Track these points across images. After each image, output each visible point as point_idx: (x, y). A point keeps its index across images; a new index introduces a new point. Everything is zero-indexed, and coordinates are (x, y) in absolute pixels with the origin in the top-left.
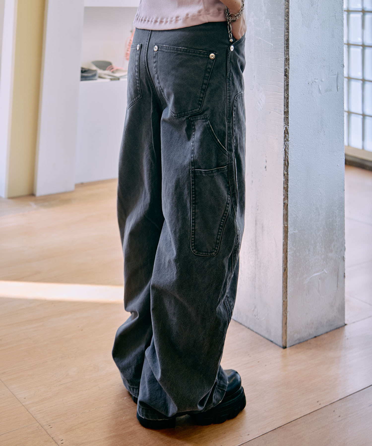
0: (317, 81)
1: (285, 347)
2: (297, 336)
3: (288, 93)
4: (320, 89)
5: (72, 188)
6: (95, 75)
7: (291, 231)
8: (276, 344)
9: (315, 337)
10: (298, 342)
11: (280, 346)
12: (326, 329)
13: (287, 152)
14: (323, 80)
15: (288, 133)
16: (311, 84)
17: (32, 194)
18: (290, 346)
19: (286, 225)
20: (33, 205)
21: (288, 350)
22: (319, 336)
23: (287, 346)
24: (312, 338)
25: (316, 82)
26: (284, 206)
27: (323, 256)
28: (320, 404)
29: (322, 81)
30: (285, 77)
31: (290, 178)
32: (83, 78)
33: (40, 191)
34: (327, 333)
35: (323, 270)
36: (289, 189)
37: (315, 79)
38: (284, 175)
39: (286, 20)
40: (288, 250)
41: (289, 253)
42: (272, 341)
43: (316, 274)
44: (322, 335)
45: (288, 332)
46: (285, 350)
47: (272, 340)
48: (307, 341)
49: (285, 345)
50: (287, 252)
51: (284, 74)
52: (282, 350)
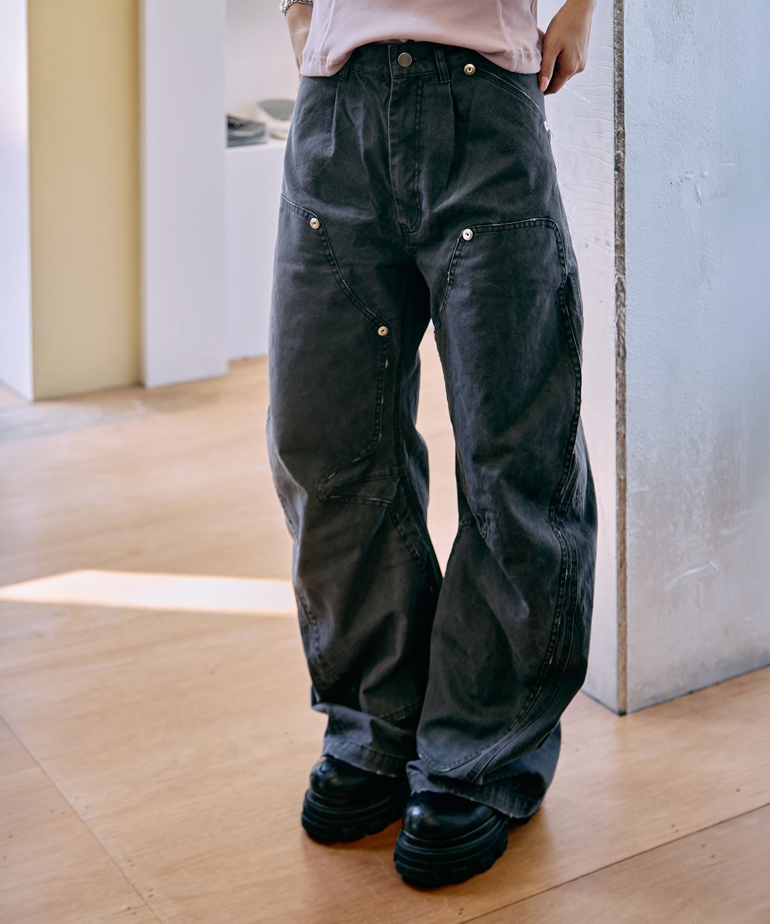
0: (690, 176)
1: (622, 714)
2: (649, 692)
3: (622, 207)
4: (700, 194)
5: (222, 368)
6: (262, 134)
7: (632, 487)
8: (606, 707)
9: (691, 693)
10: (651, 702)
11: (613, 711)
12: (716, 678)
13: (623, 328)
14: (706, 173)
15: (624, 291)
16: (678, 184)
17: (138, 384)
18: (635, 712)
19: (622, 477)
20: (140, 408)
21: (629, 719)
22: (699, 690)
23: (629, 710)
24: (682, 696)
25: (688, 179)
26: (617, 439)
27: (707, 536)
28: (677, 831)
29: (703, 176)
30: (616, 173)
31: (629, 381)
32: (233, 141)
33: (154, 377)
34: (717, 684)
35: (707, 563)
36: (627, 405)
37: (687, 172)
38: (617, 375)
39: (616, 51)
40: (628, 526)
41: (629, 532)
42: (598, 701)
43: (691, 571)
44: (706, 688)
45: (630, 685)
46: (623, 718)
47: (599, 697)
48: (672, 700)
49: (622, 709)
50: (624, 529)
51: (613, 167)
52: (616, 718)
